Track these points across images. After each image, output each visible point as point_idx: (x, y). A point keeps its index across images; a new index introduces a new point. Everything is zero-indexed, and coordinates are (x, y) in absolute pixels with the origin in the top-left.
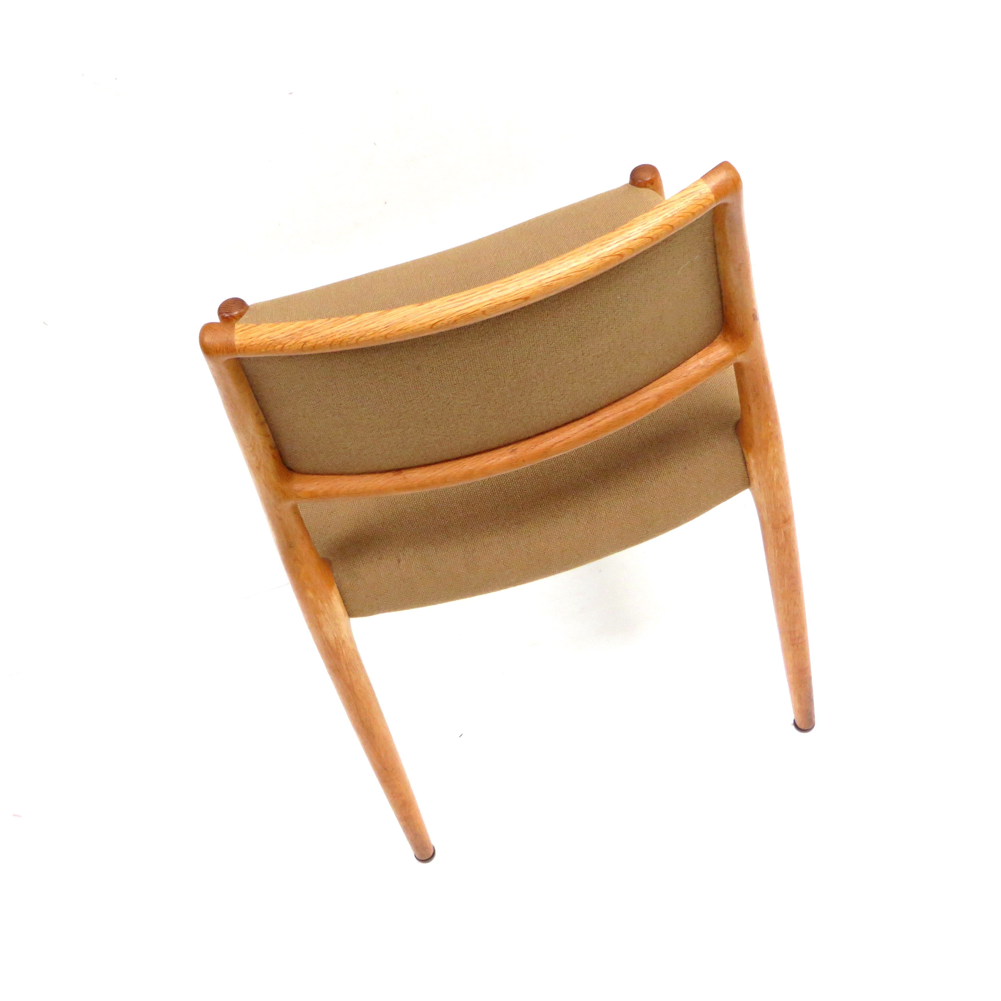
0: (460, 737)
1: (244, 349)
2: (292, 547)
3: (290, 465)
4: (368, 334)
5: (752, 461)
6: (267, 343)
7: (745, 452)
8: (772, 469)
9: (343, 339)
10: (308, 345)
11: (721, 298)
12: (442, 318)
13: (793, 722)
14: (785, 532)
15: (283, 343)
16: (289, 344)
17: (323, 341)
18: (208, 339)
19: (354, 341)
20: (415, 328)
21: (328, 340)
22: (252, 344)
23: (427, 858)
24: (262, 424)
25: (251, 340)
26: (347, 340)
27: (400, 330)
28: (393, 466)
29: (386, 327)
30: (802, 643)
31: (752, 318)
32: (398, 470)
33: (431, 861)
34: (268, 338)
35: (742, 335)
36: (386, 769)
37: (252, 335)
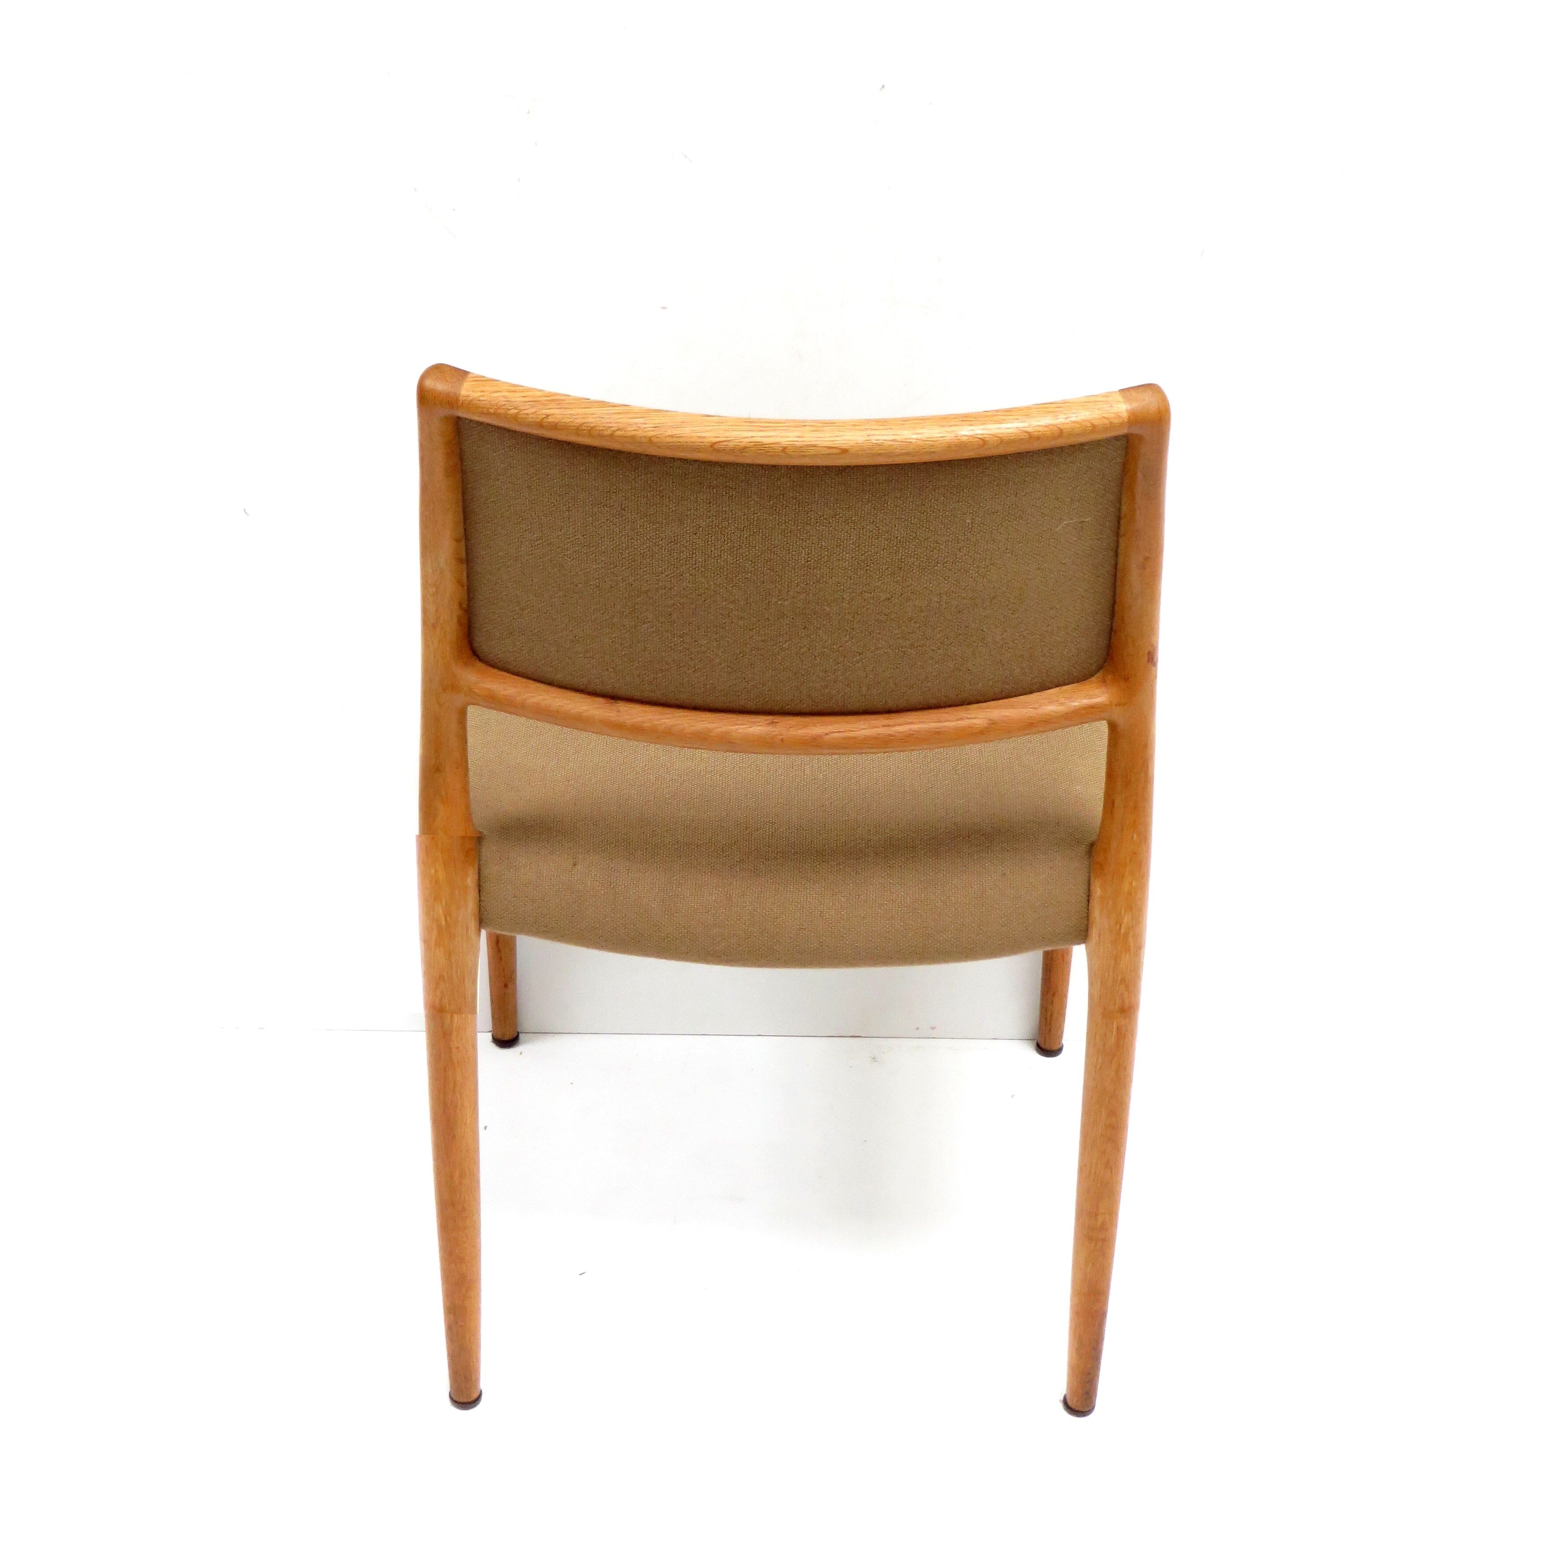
0: (580, 1274)
1: (469, 405)
2: (440, 770)
3: (476, 645)
4: (630, 429)
5: (1097, 891)
6: (500, 403)
7: (1092, 879)
8: (1123, 912)
9: (597, 425)
10: (550, 419)
11: (1113, 614)
12: (728, 439)
13: (1062, 1398)
14: (1118, 1029)
15: (520, 408)
16: (526, 412)
17: (571, 420)
18: (429, 383)
19: (609, 432)
20: (691, 440)
21: (577, 421)
22: (481, 398)
23: (465, 1400)
24: (460, 561)
25: (482, 394)
26: (601, 428)
27: (672, 436)
28: (608, 688)
29: (655, 427)
30: (1104, 1240)
31: (1146, 658)
32: (614, 697)
33: (472, 1408)
34: (505, 397)
35: (1126, 679)
36: (453, 1204)
37: (485, 389)
